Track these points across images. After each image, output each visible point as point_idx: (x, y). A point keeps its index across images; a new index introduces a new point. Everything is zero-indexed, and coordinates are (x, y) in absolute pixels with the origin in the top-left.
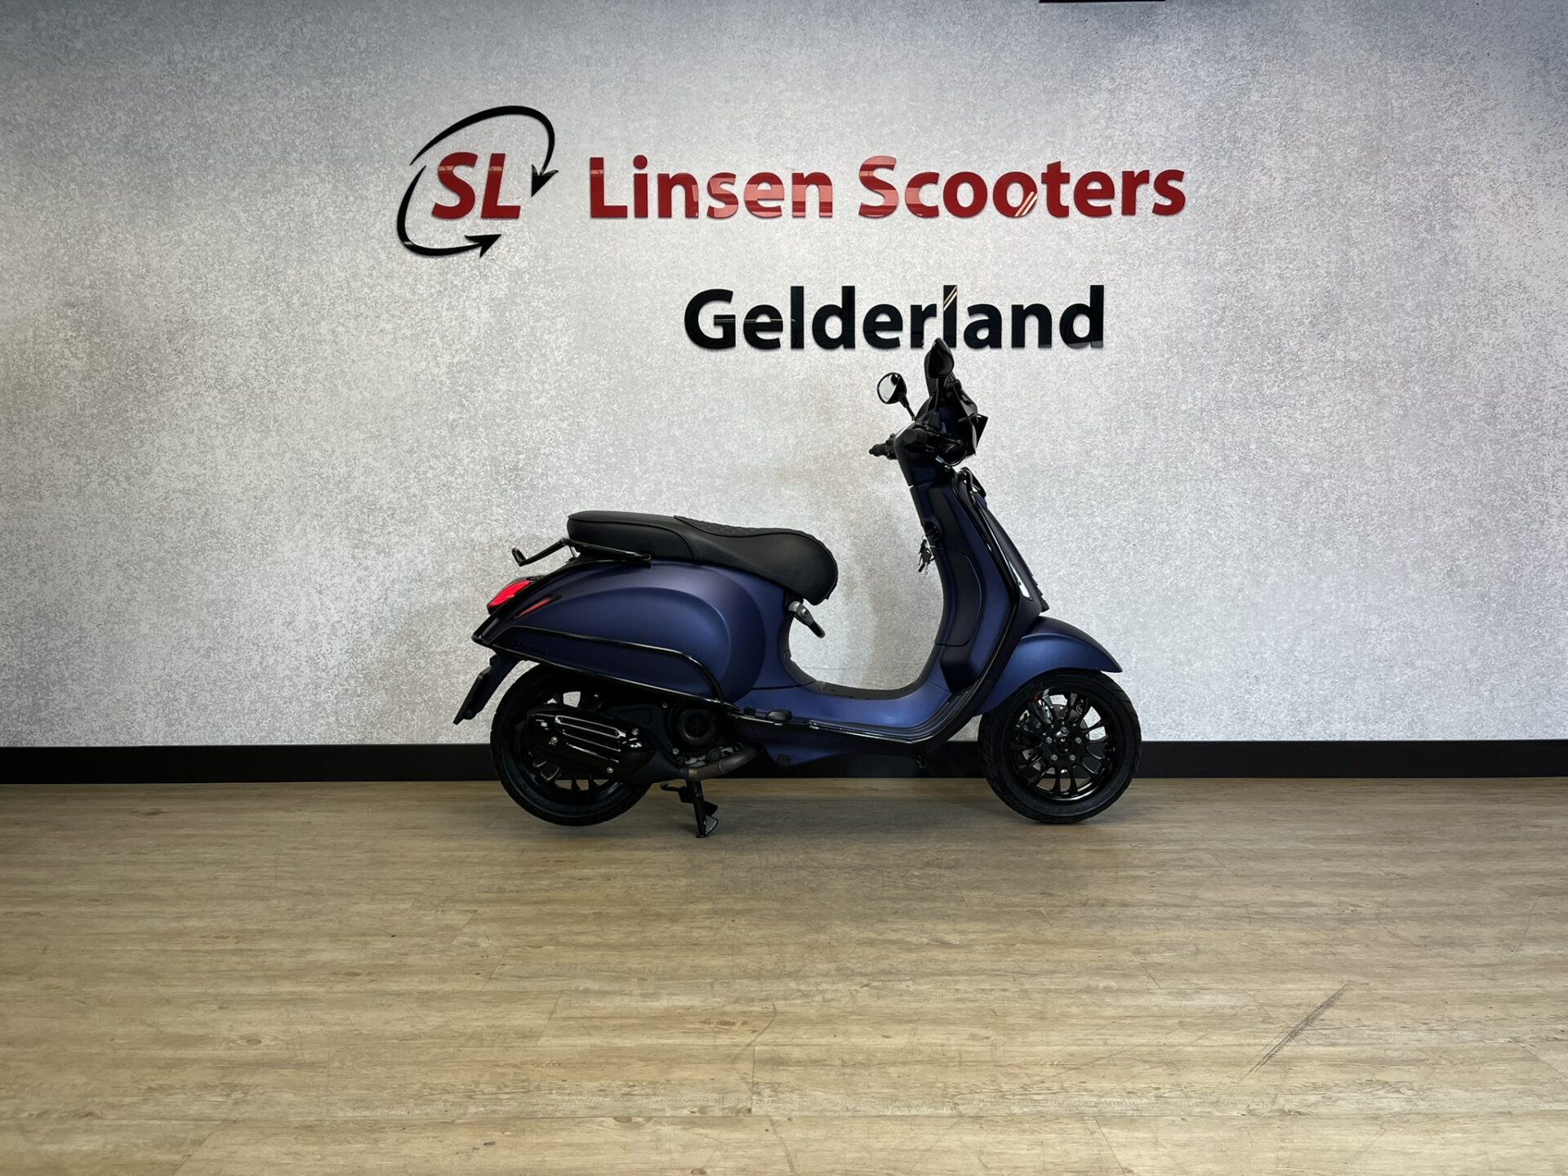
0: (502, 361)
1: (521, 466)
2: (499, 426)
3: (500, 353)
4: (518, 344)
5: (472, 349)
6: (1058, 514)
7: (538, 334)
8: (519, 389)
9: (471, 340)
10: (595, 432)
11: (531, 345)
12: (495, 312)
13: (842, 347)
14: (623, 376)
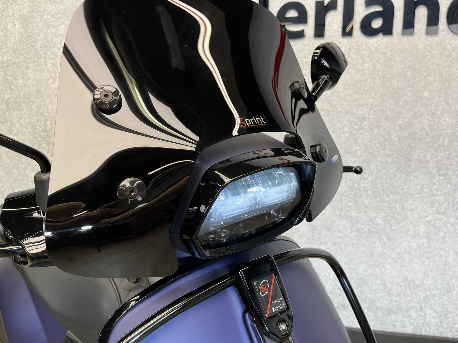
0: (30, 58)
1: (48, 128)
2: (33, 102)
3: (28, 53)
4: (38, 46)
5: (13, 51)
7: (49, 38)
8: (42, 77)
9: (11, 45)
11: (46, 46)
12: (23, 25)
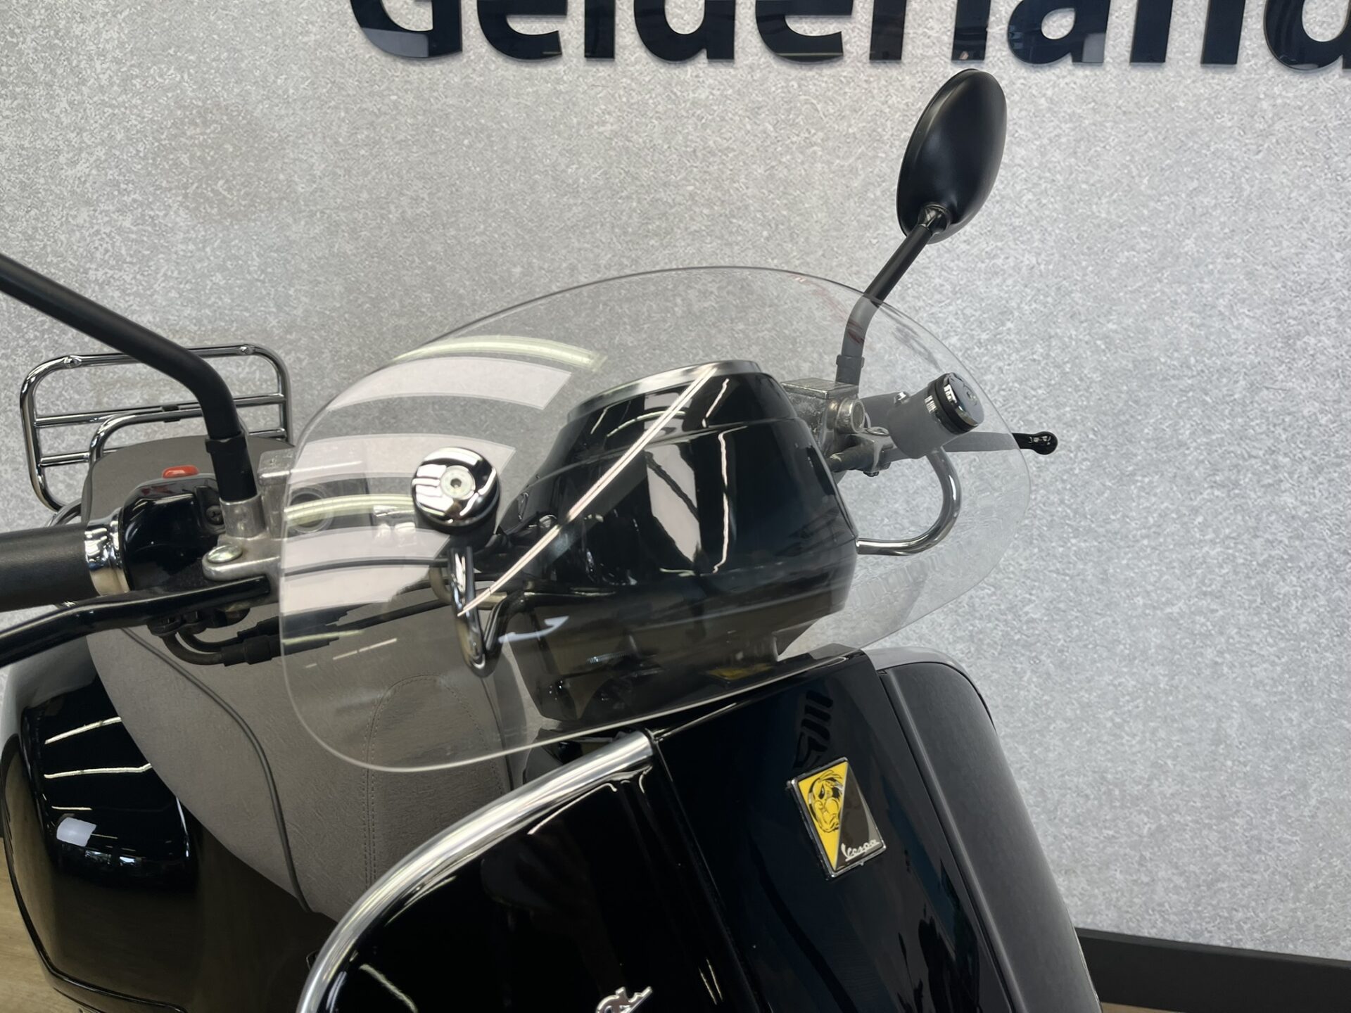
4: (27, 45)
6: (1188, 480)
7: (62, 23)
10: (186, 241)
11: (51, 47)
13: (702, 57)
14: (230, 119)
